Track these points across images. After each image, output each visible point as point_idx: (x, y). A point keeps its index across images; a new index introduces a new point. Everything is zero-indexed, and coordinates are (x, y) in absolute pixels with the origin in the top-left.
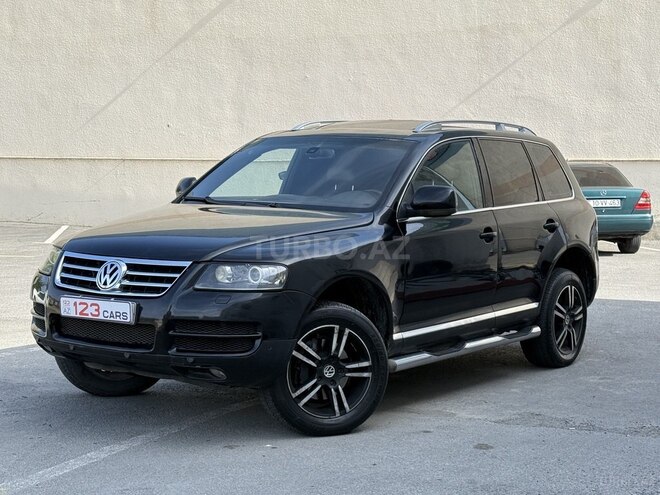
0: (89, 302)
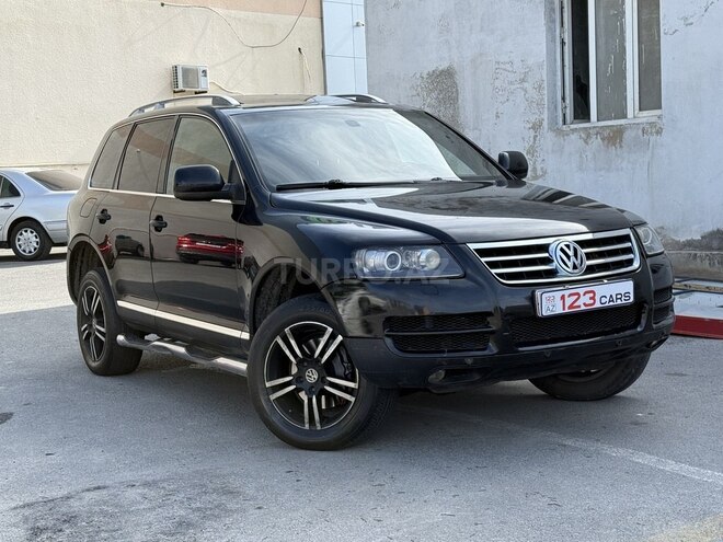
0: (581, 291)
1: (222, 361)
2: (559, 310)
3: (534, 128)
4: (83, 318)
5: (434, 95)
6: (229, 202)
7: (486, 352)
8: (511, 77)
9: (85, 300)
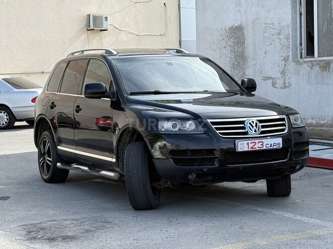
0: (257, 141)
1: (104, 172)
2: (246, 149)
3: (284, 60)
4: (41, 155)
5: (232, 40)
6: (109, 99)
7: (213, 167)
8: (273, 32)
9: (42, 146)
